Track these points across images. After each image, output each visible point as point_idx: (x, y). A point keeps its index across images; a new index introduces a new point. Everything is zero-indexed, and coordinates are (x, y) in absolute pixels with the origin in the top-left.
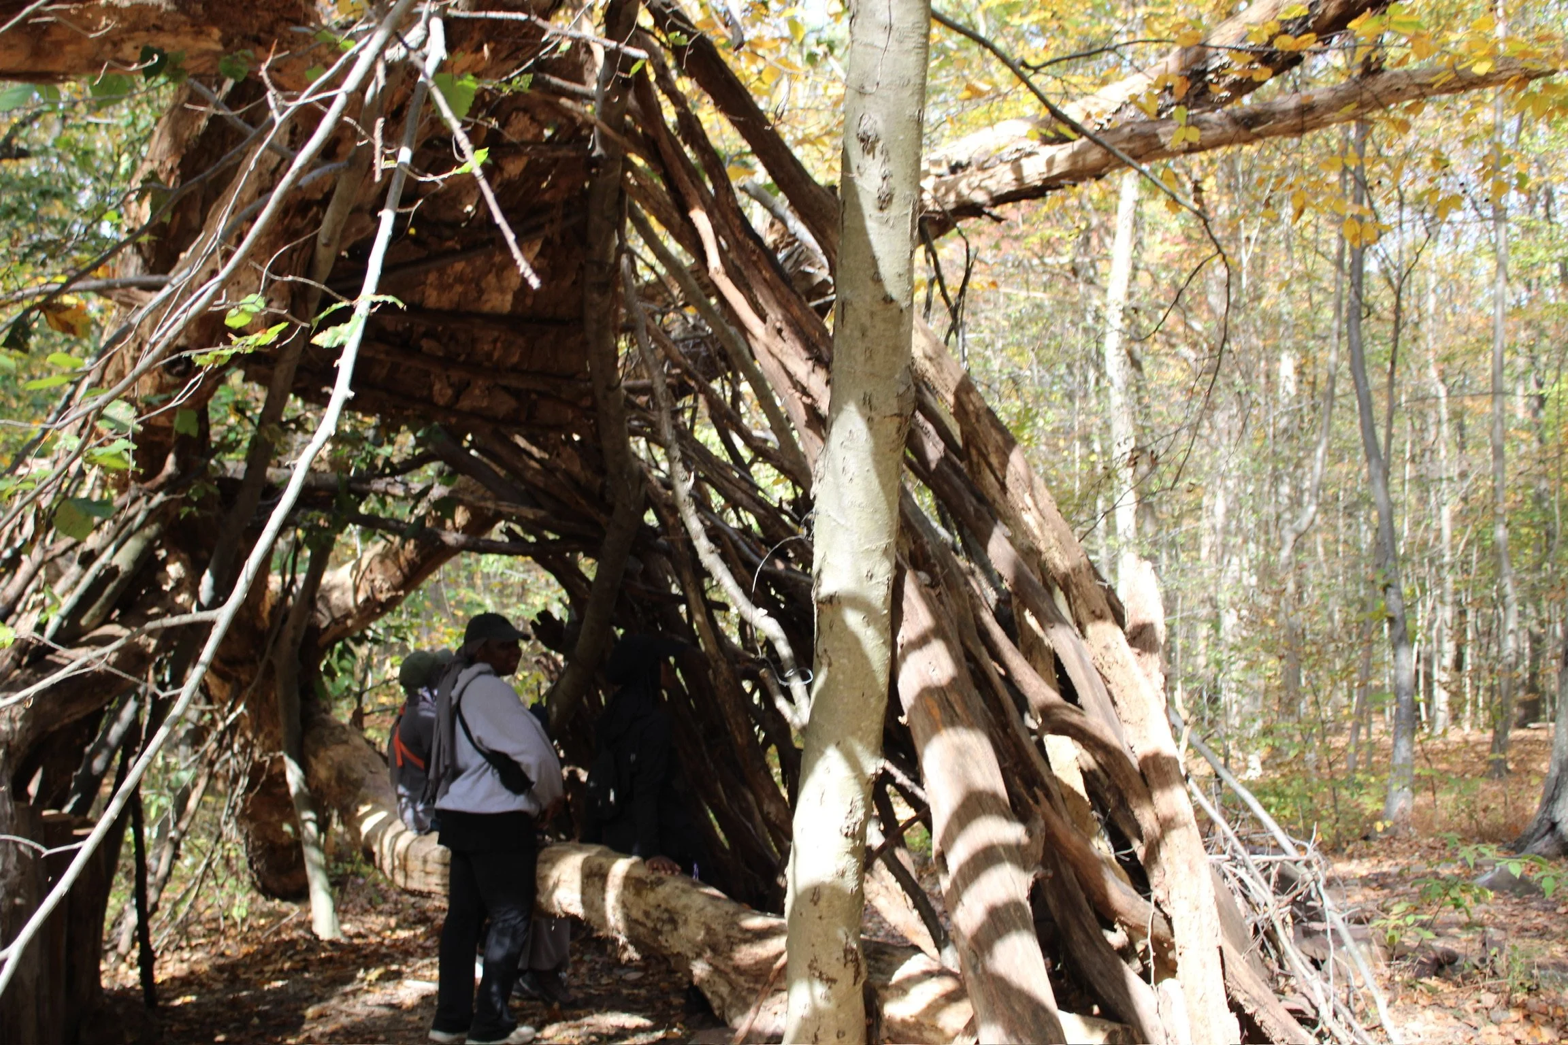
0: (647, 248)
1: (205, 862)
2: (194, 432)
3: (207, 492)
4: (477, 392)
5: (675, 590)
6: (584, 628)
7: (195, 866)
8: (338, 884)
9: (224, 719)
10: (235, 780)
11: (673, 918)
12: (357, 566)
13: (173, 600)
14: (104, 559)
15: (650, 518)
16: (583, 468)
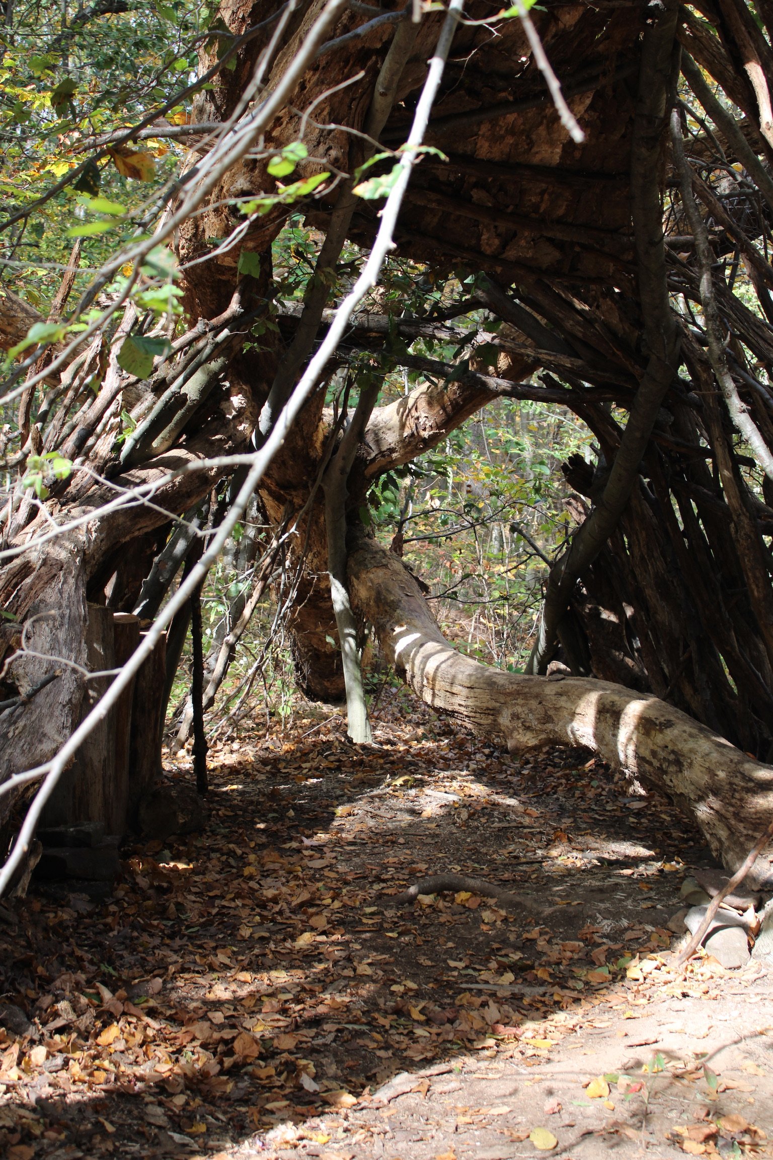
0: (697, 103)
1: (256, 665)
2: (256, 274)
3: (268, 329)
4: (523, 243)
5: (704, 443)
6: (613, 475)
7: (248, 667)
8: (371, 691)
9: (278, 538)
10: (286, 594)
11: (678, 761)
12: (404, 404)
13: (235, 427)
14: (173, 388)
15: (683, 372)
16: (621, 320)
